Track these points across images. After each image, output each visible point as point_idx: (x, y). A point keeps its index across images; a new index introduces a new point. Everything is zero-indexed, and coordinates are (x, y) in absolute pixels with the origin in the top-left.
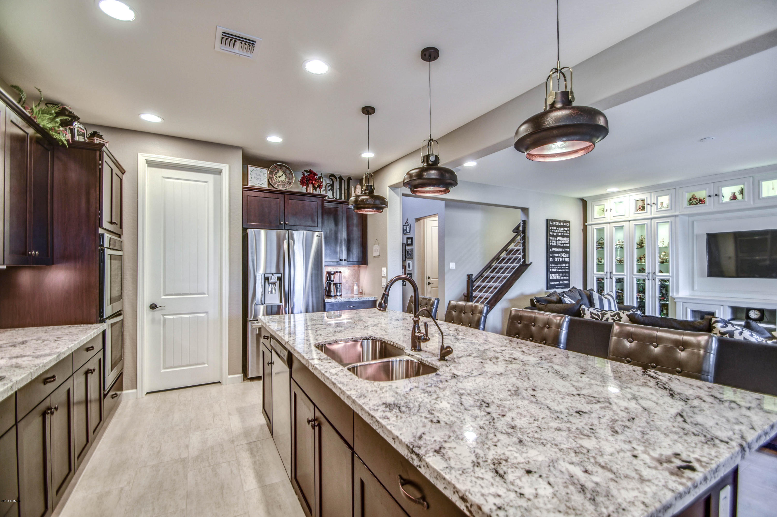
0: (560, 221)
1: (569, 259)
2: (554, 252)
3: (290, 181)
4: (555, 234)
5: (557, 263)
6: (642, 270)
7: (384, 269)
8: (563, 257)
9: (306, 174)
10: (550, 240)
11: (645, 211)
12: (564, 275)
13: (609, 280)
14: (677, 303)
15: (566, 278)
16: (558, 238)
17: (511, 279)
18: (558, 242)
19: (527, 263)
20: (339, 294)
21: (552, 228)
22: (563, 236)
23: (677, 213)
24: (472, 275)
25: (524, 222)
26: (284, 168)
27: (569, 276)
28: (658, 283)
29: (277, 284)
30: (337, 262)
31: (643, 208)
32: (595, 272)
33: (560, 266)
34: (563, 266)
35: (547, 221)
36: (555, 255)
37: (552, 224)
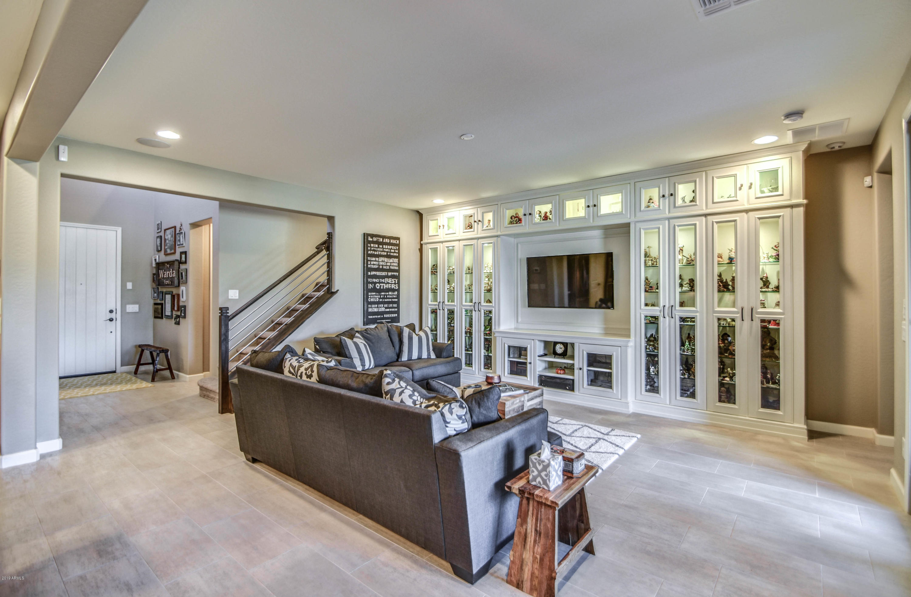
0: (384, 237)
1: (399, 286)
2: (376, 277)
4: (377, 253)
5: (379, 291)
8: (390, 283)
10: (368, 260)
12: (391, 305)
13: (441, 311)
14: (499, 338)
15: (393, 310)
16: (381, 259)
17: (305, 312)
18: (381, 263)
19: (333, 291)
21: (372, 245)
22: (389, 257)
23: (499, 233)
24: (227, 309)
25: (330, 235)
27: (398, 307)
28: (482, 315)
31: (471, 225)
33: (384, 295)
34: (389, 295)
35: (366, 236)
36: (377, 280)
37: (371, 240)
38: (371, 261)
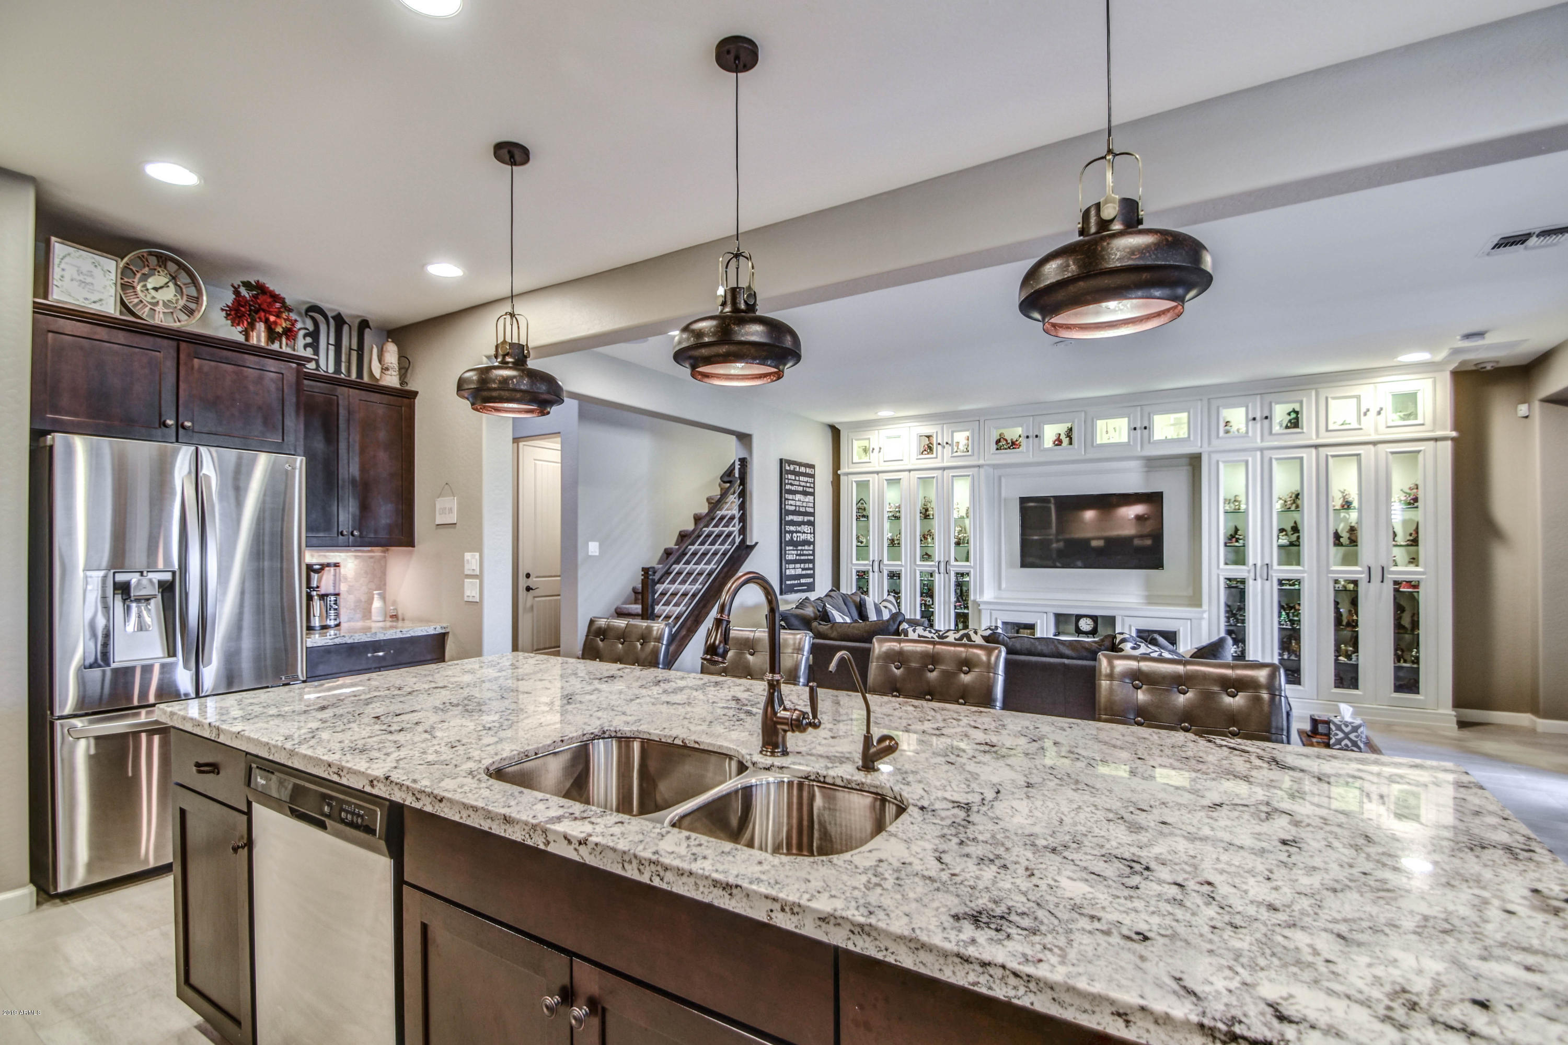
0: (800, 464)
1: (814, 537)
2: (792, 523)
4: (793, 488)
5: (796, 544)
6: (927, 556)
8: (806, 533)
10: (786, 499)
11: (934, 455)
12: (807, 566)
13: (876, 574)
14: (983, 612)
15: (809, 572)
16: (798, 497)
17: (722, 575)
18: (797, 503)
19: (748, 543)
20: (331, 623)
21: (789, 476)
22: (805, 493)
23: (981, 462)
25: (743, 462)
27: (813, 569)
28: (953, 579)
31: (930, 449)
32: (855, 561)
33: (800, 550)
34: (804, 549)
35: (781, 462)
36: (793, 528)
37: (787, 468)
38: (788, 500)
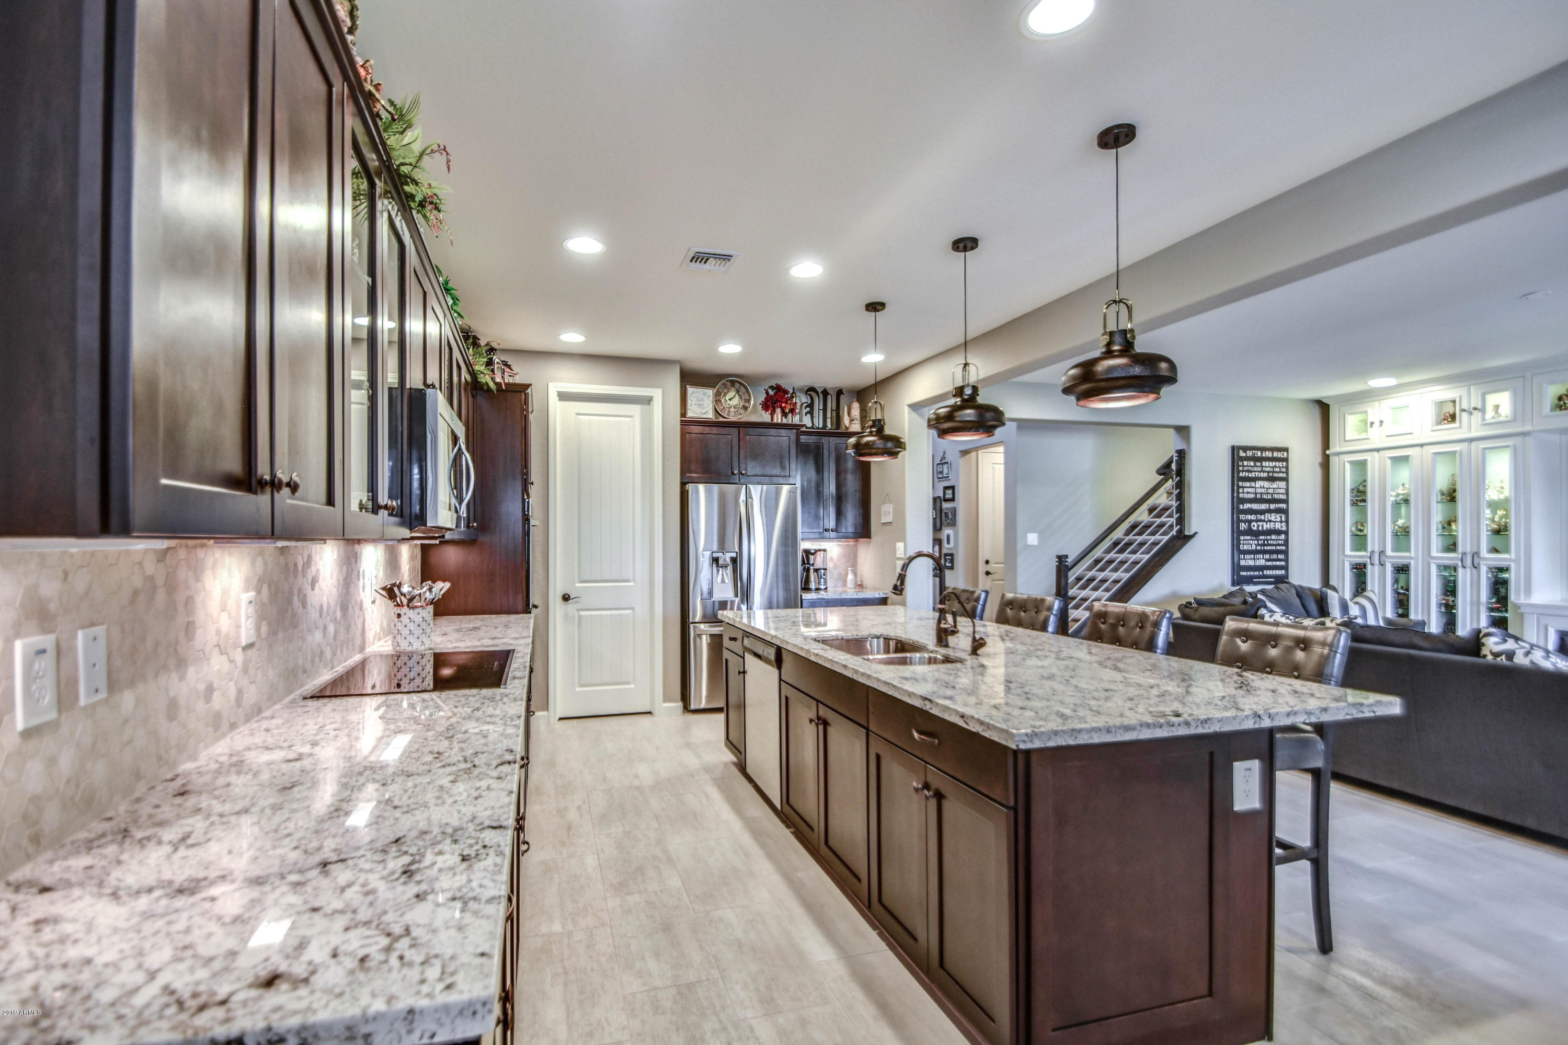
0: (1264, 450)
1: (1287, 527)
2: (1251, 512)
3: (747, 405)
4: (1252, 476)
5: (1256, 534)
6: (1452, 547)
7: (900, 545)
8: (1275, 521)
9: (771, 392)
10: (1239, 487)
11: (1456, 425)
12: (1275, 556)
13: (1377, 568)
14: (1526, 616)
15: (1278, 563)
16: (1259, 484)
17: (1152, 564)
18: (1259, 491)
19: (1187, 533)
20: (822, 587)
21: (1245, 463)
22: (1272, 479)
23: (1528, 428)
24: (1066, 556)
25: (1181, 454)
26: (737, 385)
27: (1286, 560)
28: (1485, 576)
29: (730, 568)
30: (820, 533)
31: (1453, 417)
32: (1348, 552)
33: (1264, 540)
34: (1271, 540)
35: (1234, 450)
36: (1252, 517)
37: (1244, 455)
38: (1243, 487)
